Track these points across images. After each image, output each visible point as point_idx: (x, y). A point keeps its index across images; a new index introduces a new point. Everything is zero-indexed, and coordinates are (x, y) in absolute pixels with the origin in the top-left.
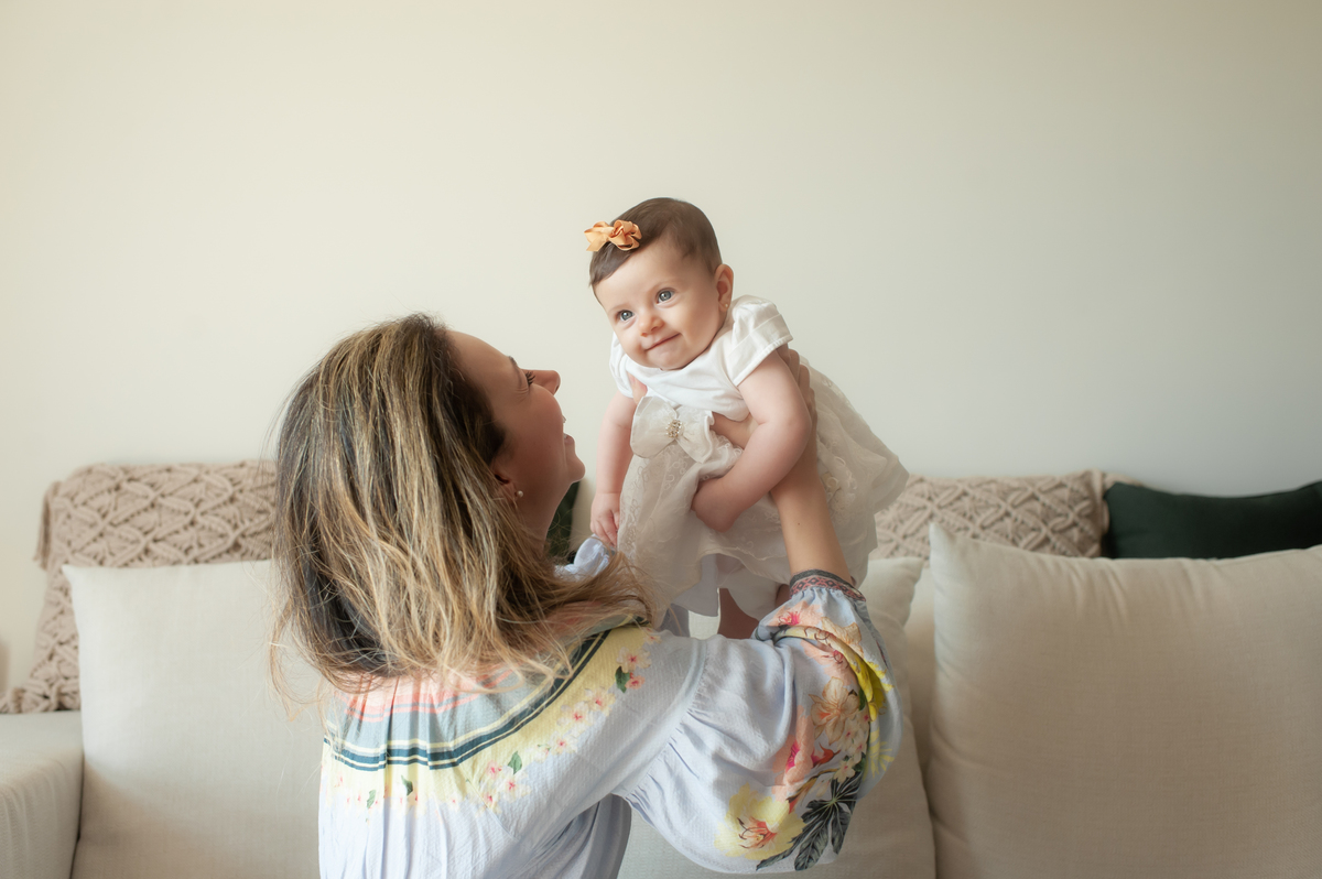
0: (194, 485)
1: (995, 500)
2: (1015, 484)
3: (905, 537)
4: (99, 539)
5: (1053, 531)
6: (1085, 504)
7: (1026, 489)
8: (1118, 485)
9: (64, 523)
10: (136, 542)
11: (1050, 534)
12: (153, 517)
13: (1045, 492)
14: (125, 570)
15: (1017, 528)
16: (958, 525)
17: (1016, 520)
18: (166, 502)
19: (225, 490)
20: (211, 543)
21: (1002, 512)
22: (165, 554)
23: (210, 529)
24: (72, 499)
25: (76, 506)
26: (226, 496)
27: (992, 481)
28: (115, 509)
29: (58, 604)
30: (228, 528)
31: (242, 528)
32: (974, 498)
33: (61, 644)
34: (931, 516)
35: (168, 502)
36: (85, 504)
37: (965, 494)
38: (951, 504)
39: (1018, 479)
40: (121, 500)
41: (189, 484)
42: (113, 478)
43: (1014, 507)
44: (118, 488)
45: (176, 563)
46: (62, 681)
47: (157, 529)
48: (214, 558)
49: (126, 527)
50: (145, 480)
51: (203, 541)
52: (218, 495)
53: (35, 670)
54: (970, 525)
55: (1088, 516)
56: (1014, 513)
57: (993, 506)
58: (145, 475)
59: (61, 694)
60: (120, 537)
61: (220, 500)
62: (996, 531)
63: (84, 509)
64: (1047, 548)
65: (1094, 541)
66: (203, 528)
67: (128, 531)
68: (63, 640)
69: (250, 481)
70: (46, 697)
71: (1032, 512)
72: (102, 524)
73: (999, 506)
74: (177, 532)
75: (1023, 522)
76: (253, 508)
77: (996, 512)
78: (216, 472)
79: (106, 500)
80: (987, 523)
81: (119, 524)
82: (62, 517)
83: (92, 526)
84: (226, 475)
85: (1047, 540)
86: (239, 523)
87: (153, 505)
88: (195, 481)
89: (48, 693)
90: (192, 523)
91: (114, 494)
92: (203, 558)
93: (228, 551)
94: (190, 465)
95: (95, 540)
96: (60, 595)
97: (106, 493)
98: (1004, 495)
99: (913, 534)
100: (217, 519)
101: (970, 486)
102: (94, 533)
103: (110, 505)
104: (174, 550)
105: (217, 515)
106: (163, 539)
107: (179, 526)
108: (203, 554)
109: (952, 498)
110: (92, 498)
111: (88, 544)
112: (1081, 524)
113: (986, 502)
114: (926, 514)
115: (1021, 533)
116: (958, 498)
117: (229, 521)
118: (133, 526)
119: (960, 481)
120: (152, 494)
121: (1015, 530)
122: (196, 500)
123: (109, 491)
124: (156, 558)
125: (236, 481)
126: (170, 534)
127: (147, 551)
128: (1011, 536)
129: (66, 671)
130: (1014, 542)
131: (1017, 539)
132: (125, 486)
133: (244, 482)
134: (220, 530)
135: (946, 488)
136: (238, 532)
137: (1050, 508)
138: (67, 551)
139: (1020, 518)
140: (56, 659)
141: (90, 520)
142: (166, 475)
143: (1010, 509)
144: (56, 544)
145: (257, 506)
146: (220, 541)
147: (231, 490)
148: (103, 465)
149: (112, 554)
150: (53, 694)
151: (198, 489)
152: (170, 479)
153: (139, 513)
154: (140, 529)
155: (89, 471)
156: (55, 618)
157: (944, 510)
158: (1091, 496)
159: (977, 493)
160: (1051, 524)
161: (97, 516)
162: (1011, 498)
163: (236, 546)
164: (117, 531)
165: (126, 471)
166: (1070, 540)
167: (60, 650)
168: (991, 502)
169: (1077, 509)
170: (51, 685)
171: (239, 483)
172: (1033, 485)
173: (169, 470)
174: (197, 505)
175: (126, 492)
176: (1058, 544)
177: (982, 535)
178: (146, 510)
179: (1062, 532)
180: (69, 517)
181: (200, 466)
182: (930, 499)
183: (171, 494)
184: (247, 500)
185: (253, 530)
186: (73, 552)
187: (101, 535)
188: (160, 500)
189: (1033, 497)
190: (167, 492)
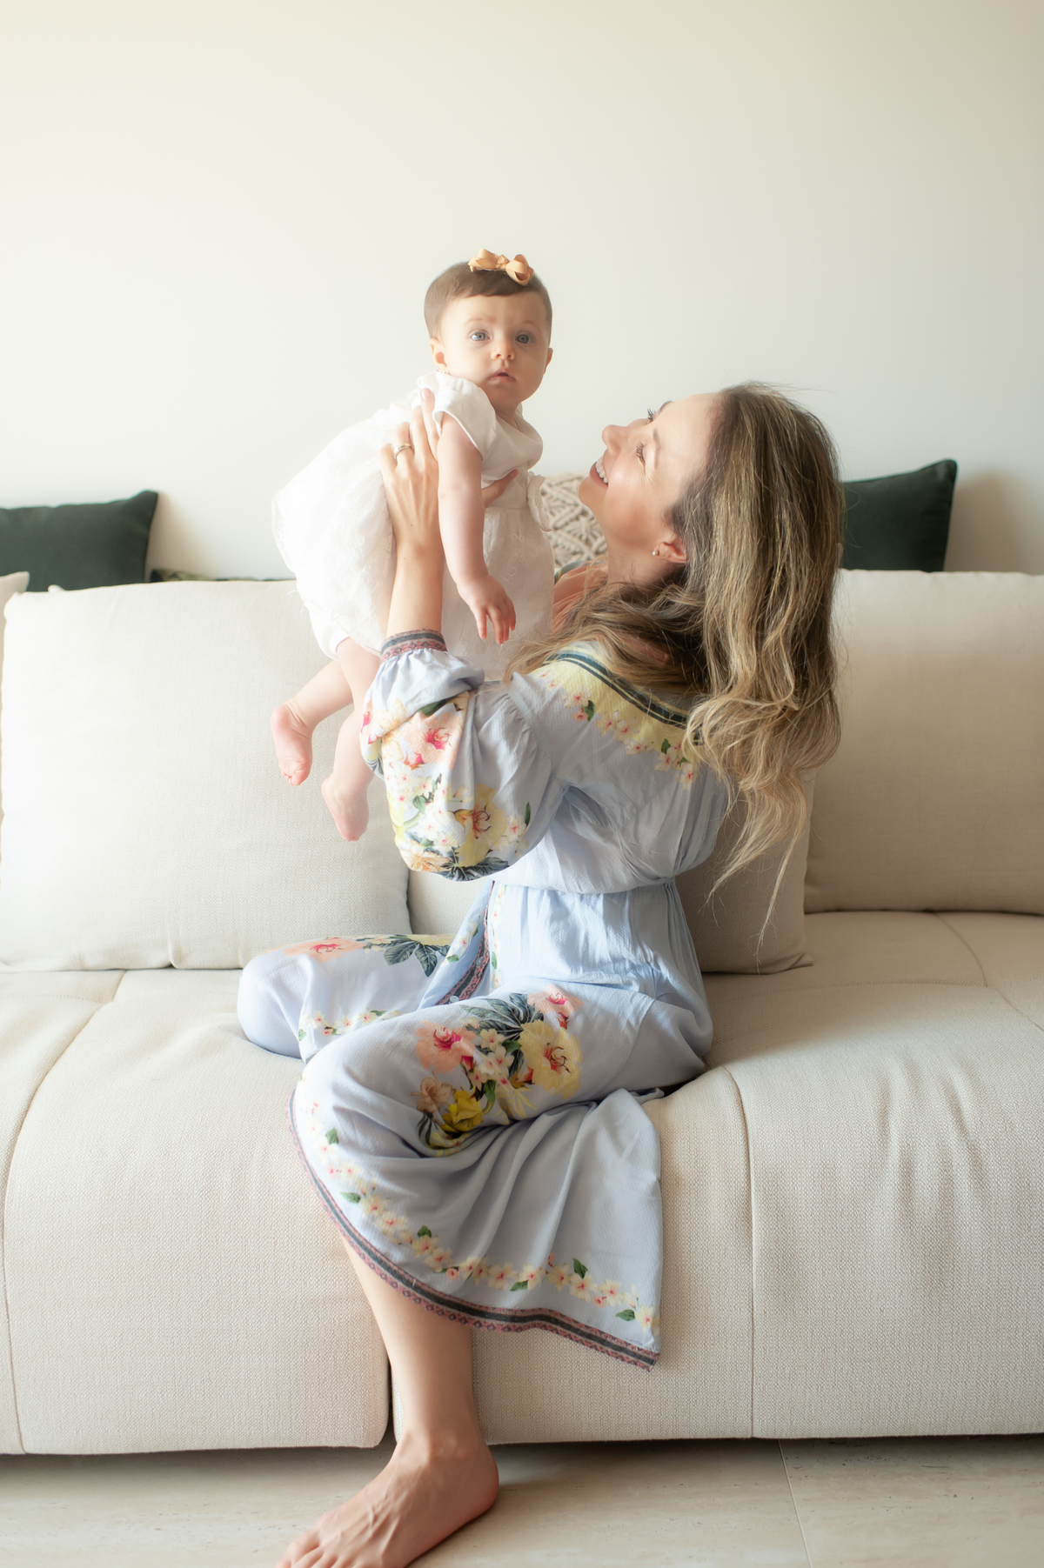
15: (591, 527)
21: (577, 511)
57: (570, 505)
73: (576, 505)
77: (572, 511)
113: (564, 502)
121: (590, 531)
128: (584, 538)
131: (591, 538)
168: (568, 501)
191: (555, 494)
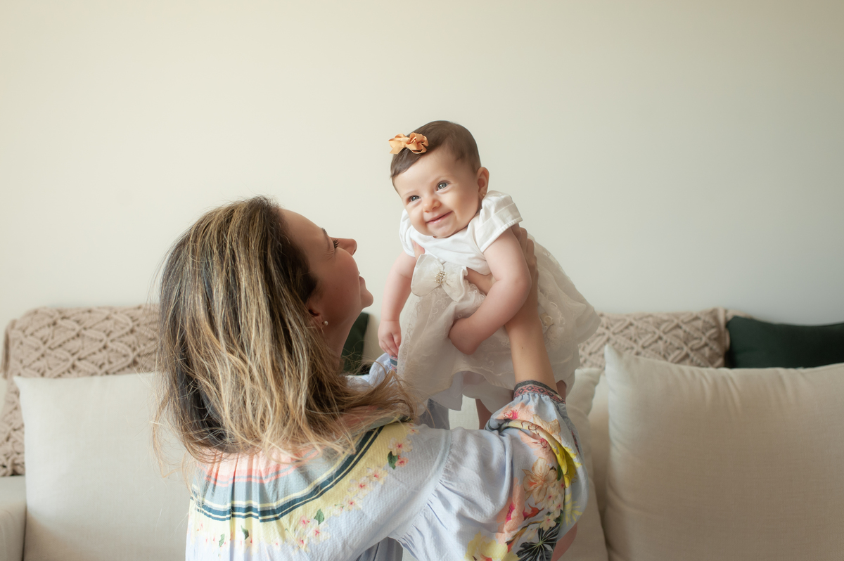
0: (106, 322)
1: (651, 328)
2: (666, 318)
3: (590, 354)
4: (41, 359)
5: (692, 349)
6: (713, 331)
7: (672, 321)
8: (736, 318)
9: (18, 348)
10: (66, 360)
11: (689, 352)
12: (77, 343)
13: (685, 323)
14: (59, 380)
15: (667, 347)
16: (626, 345)
17: (666, 342)
18: (87, 333)
19: (128, 324)
20: (117, 361)
21: (656, 336)
22: (86, 369)
23: (117, 351)
24: (24, 331)
25: (26, 336)
26: (128, 329)
27: (650, 316)
28: (53, 338)
29: (14, 402)
30: (129, 351)
31: (138, 350)
32: (637, 327)
33: (15, 430)
34: (608, 340)
35: (89, 333)
36: (32, 334)
37: (631, 324)
38: (622, 331)
39: (668, 314)
40: (56, 332)
41: (103, 321)
42: (51, 317)
43: (665, 333)
44: (55, 324)
45: (93, 374)
46: (15, 455)
47: (81, 352)
48: (119, 371)
49: (60, 350)
50: (73, 318)
51: (112, 360)
52: (122, 328)
54: (634, 345)
55: (716, 339)
56: (665, 337)
57: (650, 332)
58: (73, 315)
59: (14, 464)
60: (56, 357)
61: (123, 332)
62: (653, 350)
63: (30, 338)
64: (688, 361)
65: (720, 356)
66: (112, 350)
67: (61, 353)
68: (16, 427)
69: (145, 319)
70: (4, 466)
71: (677, 336)
72: (43, 348)
73: (654, 333)
74: (94, 353)
75: (671, 344)
76: (147, 336)
77: (653, 336)
78: (122, 312)
79: (46, 332)
80: (646, 344)
81: (55, 348)
82: (17, 343)
83: (37, 349)
84: (128, 315)
85: (687, 356)
86: (137, 347)
87: (78, 335)
88: (107, 318)
89: (5, 464)
90: (105, 347)
91: (52, 328)
92: (112, 371)
93: (129, 366)
94: (104, 308)
95: (38, 359)
96: (14, 396)
97: (47, 327)
98: (658, 325)
99: (596, 352)
100: (121, 345)
101: (635, 319)
102: (38, 354)
103: (49, 335)
104: (92, 366)
105: (121, 342)
106: (85, 358)
107: (95, 349)
108: (112, 368)
109: (621, 328)
110: (37, 331)
111: (34, 362)
112: (711, 344)
113: (646, 331)
114: (605, 338)
115: (669, 351)
116: (627, 328)
117: (130, 346)
118: (65, 349)
119: (628, 316)
120: (78, 328)
121: (666, 350)
122: (108, 332)
123: (49, 326)
124: (80, 371)
125: (135, 319)
126: (90, 355)
127: (74, 366)
128: (662, 353)
129: (18, 449)
130: (665, 357)
131: (667, 355)
132: (60, 322)
133: (140, 319)
134: (124, 352)
135: (618, 321)
136: (135, 353)
137: (689, 334)
138: (20, 366)
139: (669, 340)
140: (11, 440)
141: (35, 346)
142: (87, 315)
143: (662, 334)
144: (12, 362)
145: (150, 336)
146: (124, 359)
147: (131, 324)
148: (45, 308)
149: (50, 369)
150: (9, 464)
151: (109, 324)
152: (90, 318)
153: (68, 340)
154: (69, 351)
155: (36, 312)
156: (11, 413)
157: (617, 336)
158: (718, 325)
159: (640, 324)
160: (690, 345)
161: (40, 343)
162: (663, 327)
163: (135, 363)
164: (53, 353)
165: (60, 312)
166: (703, 355)
167: (14, 434)
168: (649, 330)
169: (708, 334)
170: (8, 458)
171: (137, 320)
172: (678, 318)
173: (90, 311)
174: (108, 335)
175: (60, 326)
176: (695, 359)
177: (643, 352)
178: (73, 338)
179: (698, 350)
180: (21, 343)
181: (111, 309)
182: (607, 328)
183: (91, 328)
184: (143, 332)
185: (146, 352)
186: (24, 367)
187: (43, 356)
188: (83, 332)
189: (678, 326)
190: (88, 326)
191: (640, 325)
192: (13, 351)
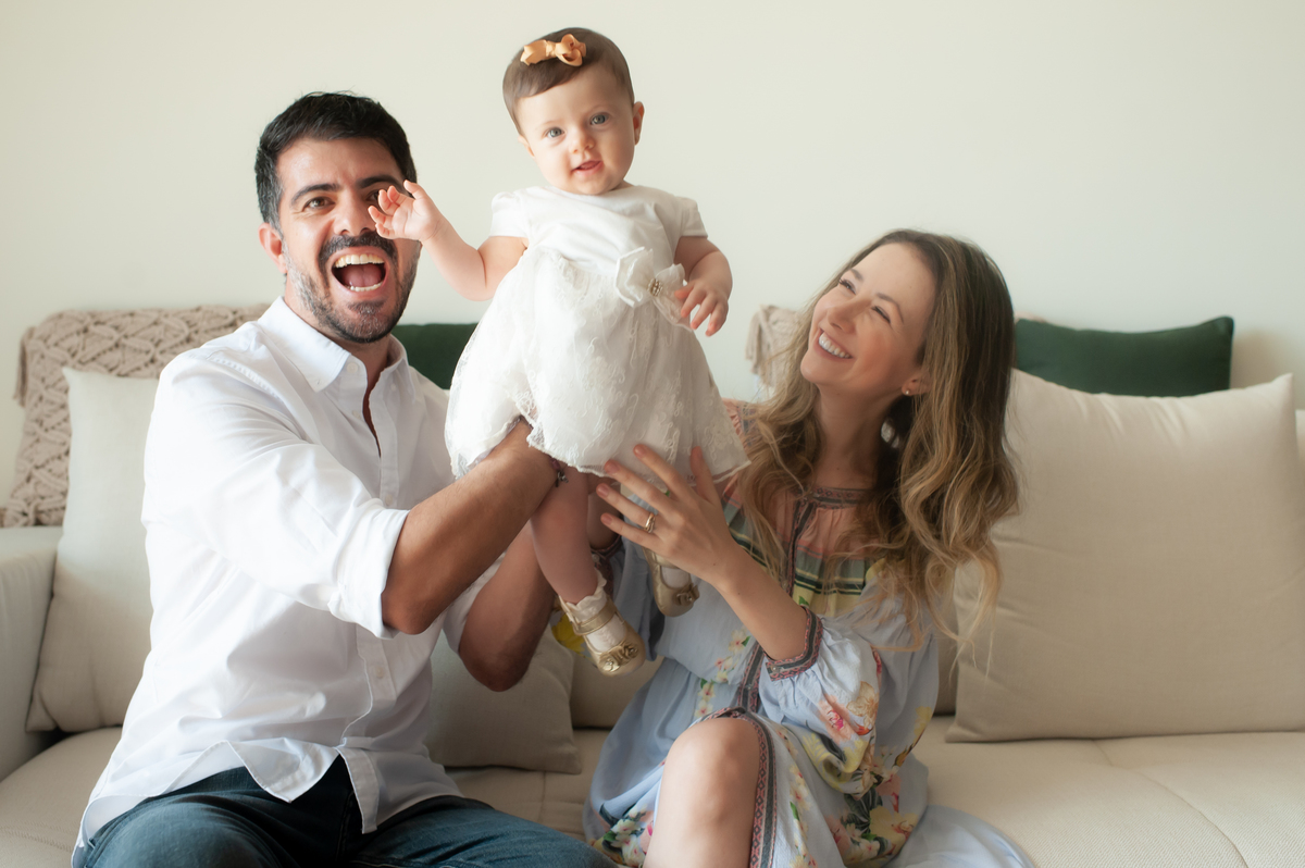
0: (154, 328)
9: (38, 362)
12: (117, 355)
19: (182, 331)
24: (45, 341)
25: (48, 347)
26: (182, 337)
28: (84, 348)
29: (34, 434)
33: (37, 467)
35: (130, 342)
36: (56, 345)
40: (88, 341)
41: (150, 326)
42: (81, 322)
44: (86, 331)
46: (39, 500)
47: (121, 367)
49: (93, 365)
50: (110, 323)
52: (176, 336)
53: (15, 491)
58: (110, 319)
59: (38, 512)
61: (178, 340)
63: (54, 349)
67: (95, 368)
68: (39, 464)
69: (205, 323)
70: (25, 514)
72: (71, 362)
74: (138, 369)
78: (175, 315)
79: (75, 341)
81: (87, 362)
82: (37, 357)
83: (63, 364)
84: (183, 318)
87: (117, 345)
88: (155, 323)
89: (26, 511)
90: (153, 361)
91: (82, 336)
94: (151, 310)
96: (36, 426)
97: (75, 335)
103: (78, 345)
110: (62, 340)
118: (100, 364)
120: (116, 336)
122: (156, 340)
123: (78, 333)
125: (192, 323)
129: (42, 491)
132: (92, 328)
133: (200, 324)
138: (41, 387)
140: (33, 481)
142: (129, 319)
144: (32, 381)
147: (187, 331)
148: (72, 310)
150: (30, 511)
151: (157, 331)
152: (132, 323)
153: (104, 352)
155: (60, 316)
156: (31, 446)
161: (68, 356)
165: (93, 315)
167: (36, 473)
170: (29, 504)
171: (195, 325)
173: (132, 314)
174: (157, 345)
175: (94, 334)
178: (111, 349)
180: (43, 357)
181: (160, 311)
183: (133, 335)
186: (47, 388)
190: (130, 334)
192: (32, 367)
